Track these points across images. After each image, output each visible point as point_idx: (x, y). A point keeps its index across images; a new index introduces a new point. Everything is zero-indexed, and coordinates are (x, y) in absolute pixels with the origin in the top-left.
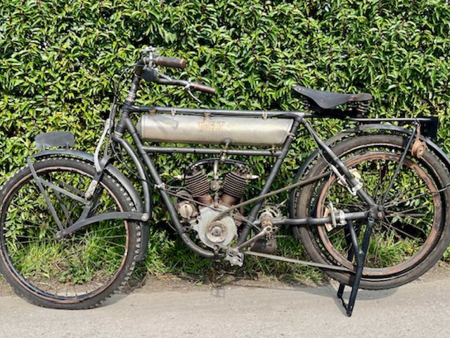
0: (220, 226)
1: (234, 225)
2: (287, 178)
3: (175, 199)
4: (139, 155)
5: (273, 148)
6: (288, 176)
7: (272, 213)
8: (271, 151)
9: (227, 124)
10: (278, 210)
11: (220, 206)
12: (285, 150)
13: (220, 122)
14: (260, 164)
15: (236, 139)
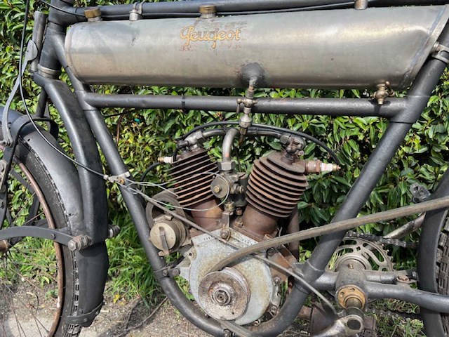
0: (230, 281)
1: (269, 280)
2: (402, 168)
3: (149, 208)
4: (79, 116)
5: (382, 92)
6: (405, 165)
7: (370, 260)
8: (375, 101)
9: (250, 27)
10: (384, 253)
11: (235, 235)
12: (418, 95)
13: (233, 24)
14: (352, 143)
15: (275, 68)
